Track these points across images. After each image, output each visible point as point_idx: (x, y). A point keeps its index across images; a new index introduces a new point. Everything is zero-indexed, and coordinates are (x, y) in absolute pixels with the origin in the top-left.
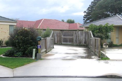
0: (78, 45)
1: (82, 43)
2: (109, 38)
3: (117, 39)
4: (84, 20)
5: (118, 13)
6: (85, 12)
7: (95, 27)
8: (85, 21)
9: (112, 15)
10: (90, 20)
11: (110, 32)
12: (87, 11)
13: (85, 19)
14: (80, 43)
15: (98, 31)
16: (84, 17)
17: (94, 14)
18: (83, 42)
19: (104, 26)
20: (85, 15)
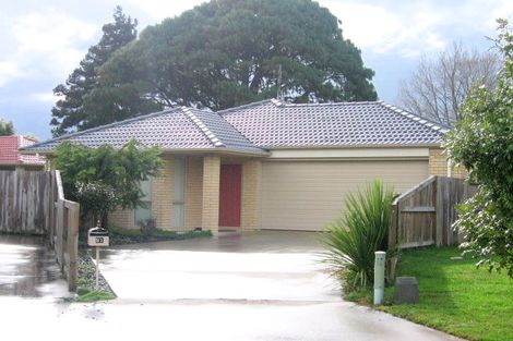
0: (8, 230)
1: (26, 224)
2: (141, 203)
3: (178, 207)
4: (54, 122)
5: (197, 100)
6: (59, 89)
7: (81, 154)
8: (59, 126)
9: (170, 105)
10: (81, 123)
11: (145, 179)
12: (68, 88)
13: (61, 121)
14: (17, 222)
15: (92, 171)
16: (55, 112)
17: (94, 100)
18: (31, 220)
19: (121, 152)
20: (59, 103)
